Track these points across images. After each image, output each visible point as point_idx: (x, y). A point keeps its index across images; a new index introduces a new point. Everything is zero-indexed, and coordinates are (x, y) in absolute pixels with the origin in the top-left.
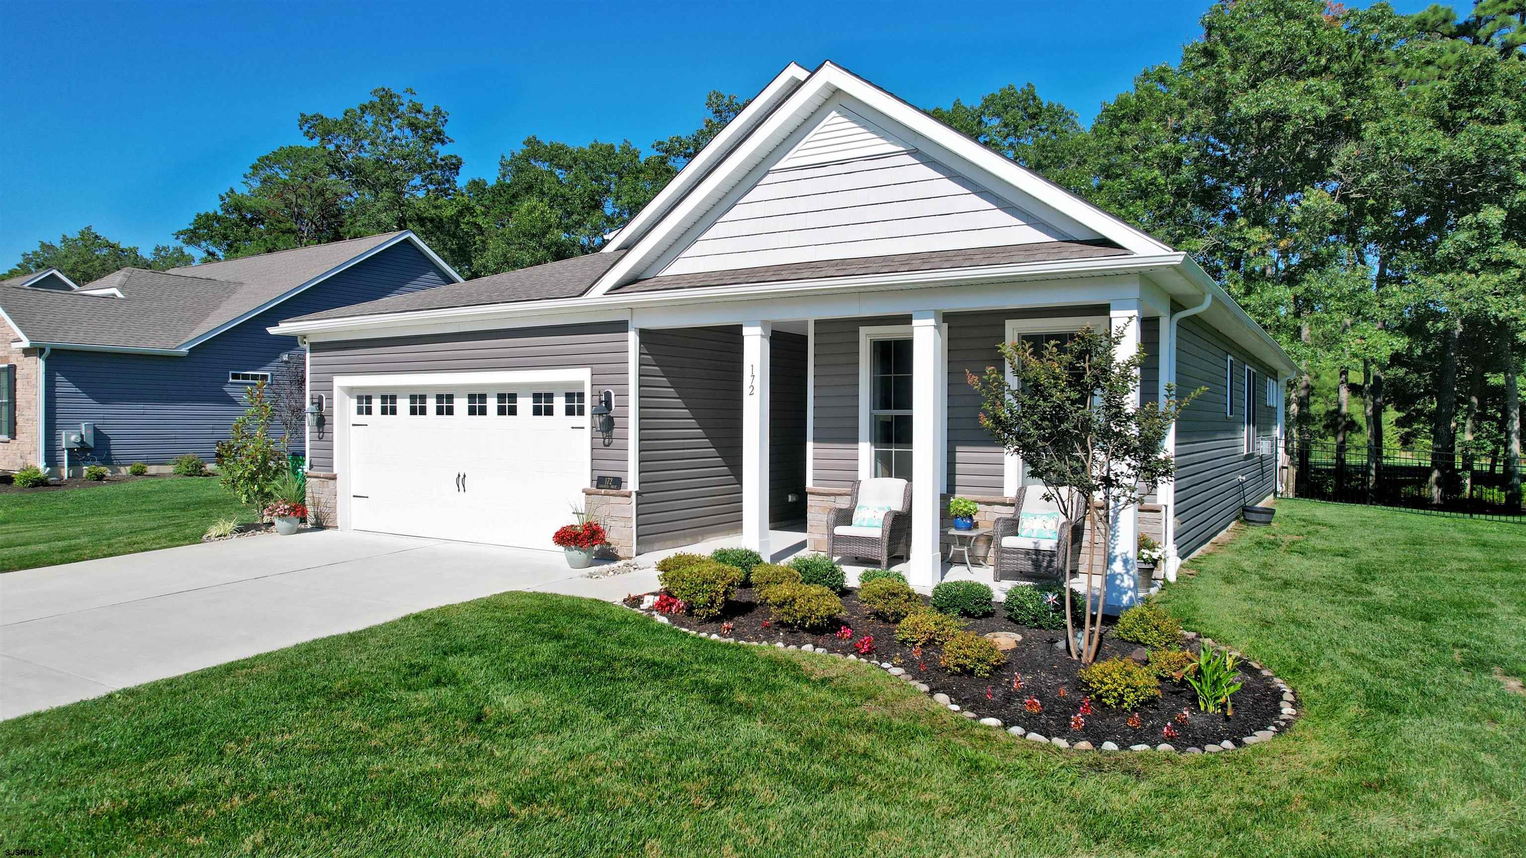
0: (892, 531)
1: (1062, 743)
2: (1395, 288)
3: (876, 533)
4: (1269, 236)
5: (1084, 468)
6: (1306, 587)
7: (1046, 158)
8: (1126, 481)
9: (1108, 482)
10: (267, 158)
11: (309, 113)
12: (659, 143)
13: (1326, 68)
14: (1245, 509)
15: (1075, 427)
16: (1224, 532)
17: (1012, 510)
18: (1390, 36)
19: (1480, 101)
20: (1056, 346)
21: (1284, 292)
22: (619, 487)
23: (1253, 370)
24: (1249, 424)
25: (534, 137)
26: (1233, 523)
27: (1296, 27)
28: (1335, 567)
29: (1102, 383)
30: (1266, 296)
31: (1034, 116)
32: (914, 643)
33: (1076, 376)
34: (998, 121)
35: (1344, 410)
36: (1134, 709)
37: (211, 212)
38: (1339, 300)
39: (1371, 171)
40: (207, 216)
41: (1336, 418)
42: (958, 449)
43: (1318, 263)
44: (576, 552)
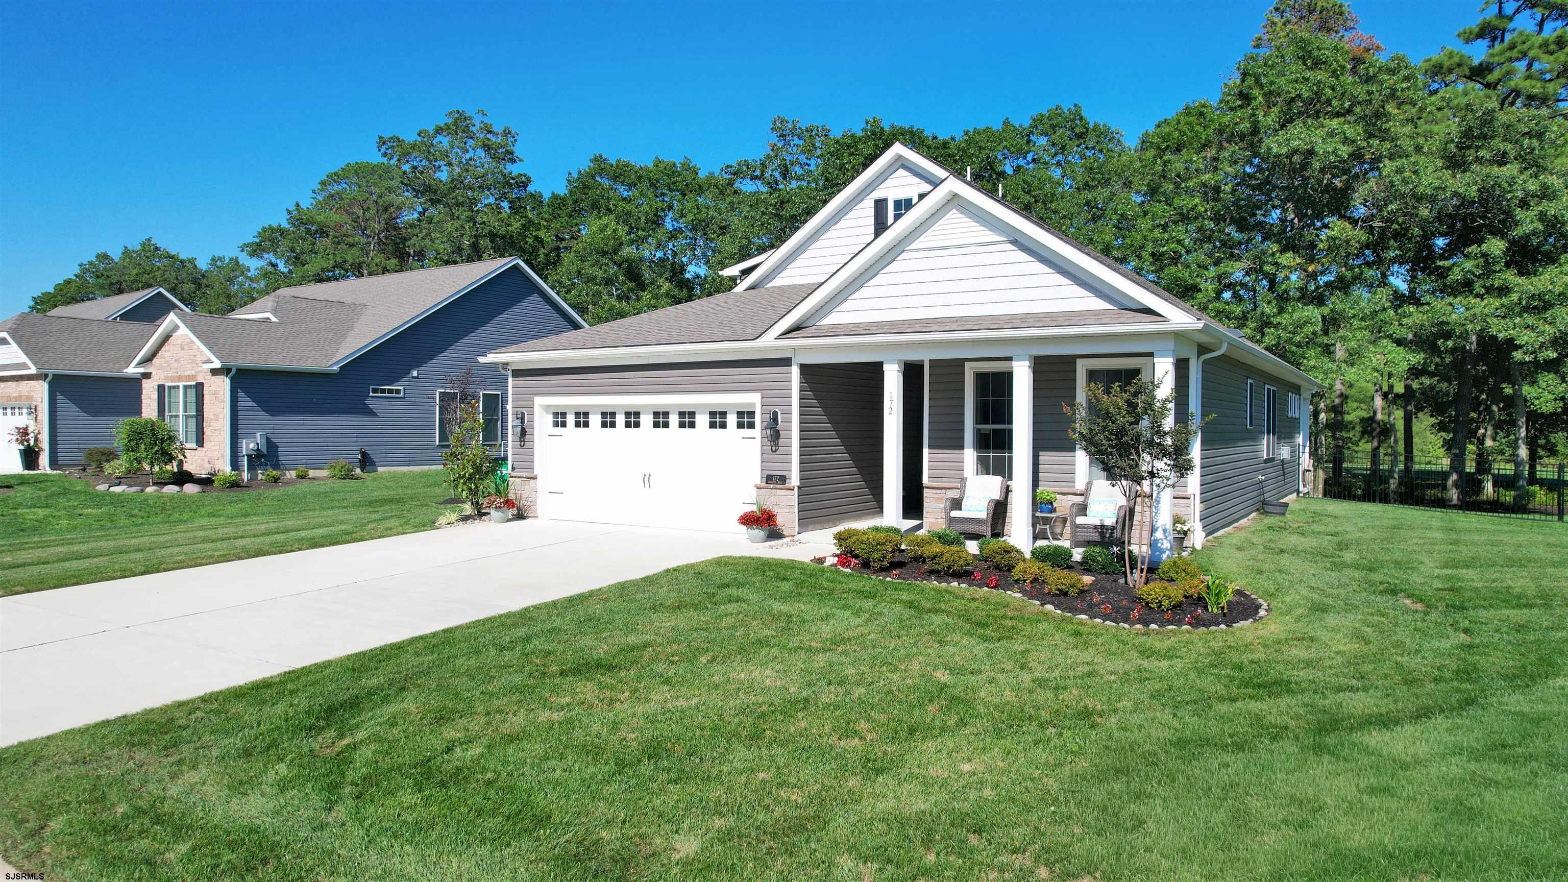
0: (994, 514)
1: (1126, 626)
2: (1412, 309)
3: (983, 515)
4: (1298, 260)
5: (1137, 465)
6: (1294, 552)
7: (1093, 179)
8: (1164, 474)
9: (1152, 475)
10: (336, 174)
11: (386, 136)
12: (728, 166)
13: (1349, 111)
14: (1264, 503)
15: (1132, 440)
16: (1245, 520)
17: (1082, 498)
18: (1404, 85)
19: (1483, 145)
20: (1119, 386)
21: (1313, 313)
22: (784, 483)
23: (1272, 388)
24: (1268, 433)
25: (601, 156)
26: (1254, 514)
27: (1321, 75)
28: (1326, 542)
29: (1149, 412)
30: (1296, 316)
31: (1080, 136)
32: (1025, 581)
33: (1132, 406)
34: (1046, 139)
35: (1379, 416)
36: (1168, 610)
37: (275, 225)
38: (1363, 319)
39: (1391, 202)
40: (271, 229)
41: (1371, 425)
42: (1041, 453)
43: (1343, 285)
44: (757, 531)
